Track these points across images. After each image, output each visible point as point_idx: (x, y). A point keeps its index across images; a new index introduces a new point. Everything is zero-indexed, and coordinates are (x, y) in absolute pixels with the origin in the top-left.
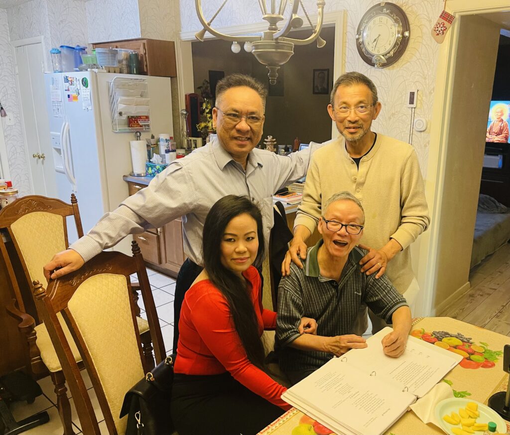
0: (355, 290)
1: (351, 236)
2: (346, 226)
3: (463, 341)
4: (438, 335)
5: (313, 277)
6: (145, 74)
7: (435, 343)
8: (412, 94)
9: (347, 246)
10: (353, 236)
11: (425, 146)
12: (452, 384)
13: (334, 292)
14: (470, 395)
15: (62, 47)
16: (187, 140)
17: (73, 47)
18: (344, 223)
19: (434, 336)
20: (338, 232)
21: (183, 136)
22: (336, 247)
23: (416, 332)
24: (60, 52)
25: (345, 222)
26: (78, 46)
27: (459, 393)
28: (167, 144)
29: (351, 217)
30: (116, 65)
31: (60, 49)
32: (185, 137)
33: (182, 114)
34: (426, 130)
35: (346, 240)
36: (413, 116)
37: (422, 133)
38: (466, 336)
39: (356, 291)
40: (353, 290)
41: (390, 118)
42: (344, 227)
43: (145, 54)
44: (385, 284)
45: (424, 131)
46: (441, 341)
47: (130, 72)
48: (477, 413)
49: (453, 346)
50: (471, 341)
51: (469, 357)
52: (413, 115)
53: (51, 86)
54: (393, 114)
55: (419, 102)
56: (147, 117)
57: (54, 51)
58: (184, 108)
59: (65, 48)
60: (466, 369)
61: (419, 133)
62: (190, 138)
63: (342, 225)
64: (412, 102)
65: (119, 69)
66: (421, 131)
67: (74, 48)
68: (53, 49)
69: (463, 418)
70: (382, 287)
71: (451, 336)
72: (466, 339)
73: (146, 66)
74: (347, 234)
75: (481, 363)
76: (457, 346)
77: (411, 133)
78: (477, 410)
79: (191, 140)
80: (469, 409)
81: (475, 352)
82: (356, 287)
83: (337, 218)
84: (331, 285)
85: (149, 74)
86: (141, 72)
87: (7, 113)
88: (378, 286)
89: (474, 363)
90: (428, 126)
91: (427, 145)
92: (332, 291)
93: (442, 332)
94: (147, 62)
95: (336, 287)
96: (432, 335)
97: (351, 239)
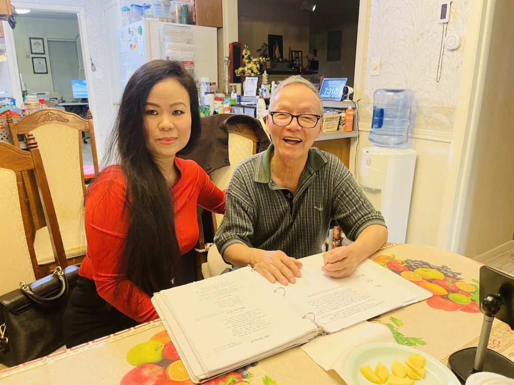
0: (314, 204)
1: (304, 131)
2: (297, 117)
3: (446, 275)
4: (412, 264)
5: (264, 184)
6: (194, 23)
7: (402, 273)
8: (444, 7)
9: (301, 143)
10: (307, 131)
11: (458, 67)
12: (402, 324)
13: (287, 205)
14: (424, 343)
15: (132, 5)
16: (229, 87)
17: (140, 5)
18: (294, 114)
19: (406, 264)
20: (288, 127)
21: (225, 81)
22: (287, 145)
23: (381, 258)
24: (129, 10)
25: (296, 112)
26: (145, 4)
27: (407, 339)
28: (206, 87)
29: (304, 105)
30: (170, 16)
31: (129, 7)
32: (227, 82)
33: (225, 61)
34: (460, 48)
35: (299, 136)
36: (444, 33)
37: (455, 52)
38: (454, 269)
39: (317, 205)
40: (312, 204)
41: (418, 39)
42: (295, 119)
43: (194, 5)
44: (357, 197)
45: (456, 49)
46: (413, 271)
47: (181, 22)
48: (421, 371)
49: (427, 278)
50: (459, 276)
51: (447, 295)
52: (445, 31)
53: (121, 39)
54: (422, 34)
55: (452, 15)
56: (192, 63)
57: (124, 9)
58: (228, 55)
59: (134, 7)
60: (434, 310)
61: (451, 53)
62: (231, 84)
63: (293, 117)
64: (443, 16)
65: (171, 20)
66: (453, 50)
67: (141, 7)
68: (124, 7)
69: (395, 375)
70: (353, 201)
71: (431, 268)
72: (453, 273)
73: (195, 16)
74: (299, 128)
75: (463, 305)
76: (434, 279)
77: (442, 54)
78: (422, 367)
79: (231, 86)
80: (411, 364)
81: (459, 290)
82: (316, 200)
83: (284, 108)
84: (285, 195)
85: (197, 23)
86: (190, 22)
87: (96, 68)
88: (348, 199)
89: (451, 304)
90: (462, 44)
91: (460, 65)
92: (285, 204)
93: (420, 261)
94: (196, 13)
95: (290, 200)
96: (403, 263)
97: (305, 134)
